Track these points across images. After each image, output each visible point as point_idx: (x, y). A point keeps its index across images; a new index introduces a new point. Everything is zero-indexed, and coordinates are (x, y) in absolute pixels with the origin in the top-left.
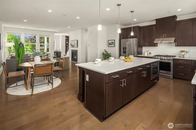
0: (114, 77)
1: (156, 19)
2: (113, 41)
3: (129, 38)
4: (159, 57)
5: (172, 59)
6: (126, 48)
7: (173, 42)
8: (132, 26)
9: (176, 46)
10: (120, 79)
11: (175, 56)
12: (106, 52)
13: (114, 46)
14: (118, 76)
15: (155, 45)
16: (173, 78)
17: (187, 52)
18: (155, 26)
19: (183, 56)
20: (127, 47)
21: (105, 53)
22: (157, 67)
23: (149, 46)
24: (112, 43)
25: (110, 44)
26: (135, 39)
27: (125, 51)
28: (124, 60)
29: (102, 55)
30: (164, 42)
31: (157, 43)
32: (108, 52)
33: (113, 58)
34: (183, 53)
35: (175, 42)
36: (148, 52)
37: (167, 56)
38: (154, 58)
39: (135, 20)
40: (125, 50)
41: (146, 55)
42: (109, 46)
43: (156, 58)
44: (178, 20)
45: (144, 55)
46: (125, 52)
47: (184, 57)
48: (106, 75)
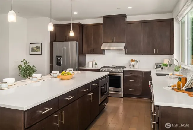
0: (43, 113)
1: (103, 16)
2: (39, 45)
3: (66, 41)
4: (107, 69)
5: (122, 72)
6: (60, 57)
7: (123, 48)
8: (72, 22)
9: (126, 54)
10: (54, 113)
11: (125, 67)
12: (25, 63)
13: (40, 53)
14: (49, 109)
15: (102, 52)
16: (124, 96)
17: (137, 62)
18: (101, 26)
19: (133, 66)
20: (63, 54)
21: (23, 66)
22: (106, 84)
23: (94, 53)
24: (37, 47)
25: (33, 50)
26: (74, 43)
27: (60, 62)
28: (58, 77)
29: (18, 69)
30: (111, 48)
31: (104, 50)
32: (29, 64)
33: (39, 76)
34: (133, 63)
35: (125, 48)
36: (92, 62)
37: (117, 67)
38: (101, 71)
39: (75, 13)
40: (60, 60)
41: (90, 67)
42: (31, 53)
43: (104, 71)
44: (128, 20)
45: (88, 66)
46: (59, 64)
47: (134, 68)
48: (24, 112)
